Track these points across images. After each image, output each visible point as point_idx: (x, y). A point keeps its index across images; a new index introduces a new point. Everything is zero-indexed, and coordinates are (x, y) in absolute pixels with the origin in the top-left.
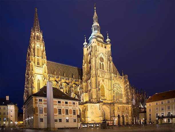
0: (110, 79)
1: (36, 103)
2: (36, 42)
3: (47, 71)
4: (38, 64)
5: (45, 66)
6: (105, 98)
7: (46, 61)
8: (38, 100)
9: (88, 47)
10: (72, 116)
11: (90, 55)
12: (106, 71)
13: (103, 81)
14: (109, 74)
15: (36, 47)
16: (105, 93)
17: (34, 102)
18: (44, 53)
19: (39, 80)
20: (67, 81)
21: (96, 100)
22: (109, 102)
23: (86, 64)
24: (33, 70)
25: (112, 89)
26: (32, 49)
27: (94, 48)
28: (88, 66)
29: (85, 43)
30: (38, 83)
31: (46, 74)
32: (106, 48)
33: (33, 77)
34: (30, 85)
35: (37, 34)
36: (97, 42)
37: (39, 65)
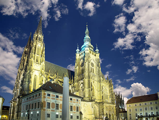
0: (100, 81)
2: (38, 42)
3: (44, 69)
4: (36, 61)
5: (43, 63)
6: (95, 98)
7: (44, 59)
11: (82, 60)
12: (96, 74)
13: (94, 82)
14: (98, 77)
15: (37, 46)
16: (95, 93)
18: (44, 52)
19: (35, 76)
21: (88, 98)
22: (98, 101)
23: (78, 67)
24: (32, 66)
25: (101, 90)
26: (34, 48)
28: (79, 69)
29: (78, 50)
30: (34, 79)
31: (43, 71)
32: (95, 56)
33: (31, 72)
34: (27, 80)
35: (40, 36)
36: (89, 50)
37: (38, 62)
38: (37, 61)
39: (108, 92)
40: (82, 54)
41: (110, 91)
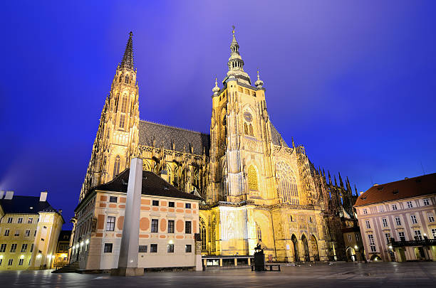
0: (268, 153)
1: (102, 205)
2: (123, 87)
3: (137, 139)
4: (120, 126)
5: (135, 129)
6: (259, 193)
7: (138, 119)
8: (108, 199)
9: (222, 94)
10: (182, 237)
11: (224, 109)
12: (259, 138)
13: (253, 157)
14: (264, 143)
15: (122, 95)
16: (259, 184)
17: (97, 204)
18: (137, 106)
19: (118, 156)
20: (178, 159)
21: (238, 198)
22: (269, 203)
23: (216, 126)
24: (108, 137)
25: (274, 175)
26: (113, 99)
27: (232, 96)
28: (221, 129)
29: (217, 88)
30: (116, 163)
31: (135, 145)
32: (255, 96)
33: (106, 151)
34: (98, 168)
35: (127, 73)
36: (237, 86)
37: (123, 127)
38: (122, 125)
39: (297, 177)
40: (224, 96)
41: (301, 175)
